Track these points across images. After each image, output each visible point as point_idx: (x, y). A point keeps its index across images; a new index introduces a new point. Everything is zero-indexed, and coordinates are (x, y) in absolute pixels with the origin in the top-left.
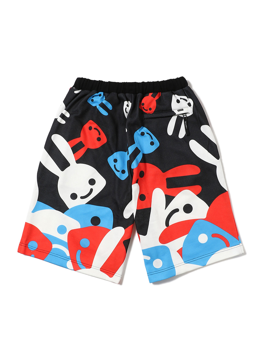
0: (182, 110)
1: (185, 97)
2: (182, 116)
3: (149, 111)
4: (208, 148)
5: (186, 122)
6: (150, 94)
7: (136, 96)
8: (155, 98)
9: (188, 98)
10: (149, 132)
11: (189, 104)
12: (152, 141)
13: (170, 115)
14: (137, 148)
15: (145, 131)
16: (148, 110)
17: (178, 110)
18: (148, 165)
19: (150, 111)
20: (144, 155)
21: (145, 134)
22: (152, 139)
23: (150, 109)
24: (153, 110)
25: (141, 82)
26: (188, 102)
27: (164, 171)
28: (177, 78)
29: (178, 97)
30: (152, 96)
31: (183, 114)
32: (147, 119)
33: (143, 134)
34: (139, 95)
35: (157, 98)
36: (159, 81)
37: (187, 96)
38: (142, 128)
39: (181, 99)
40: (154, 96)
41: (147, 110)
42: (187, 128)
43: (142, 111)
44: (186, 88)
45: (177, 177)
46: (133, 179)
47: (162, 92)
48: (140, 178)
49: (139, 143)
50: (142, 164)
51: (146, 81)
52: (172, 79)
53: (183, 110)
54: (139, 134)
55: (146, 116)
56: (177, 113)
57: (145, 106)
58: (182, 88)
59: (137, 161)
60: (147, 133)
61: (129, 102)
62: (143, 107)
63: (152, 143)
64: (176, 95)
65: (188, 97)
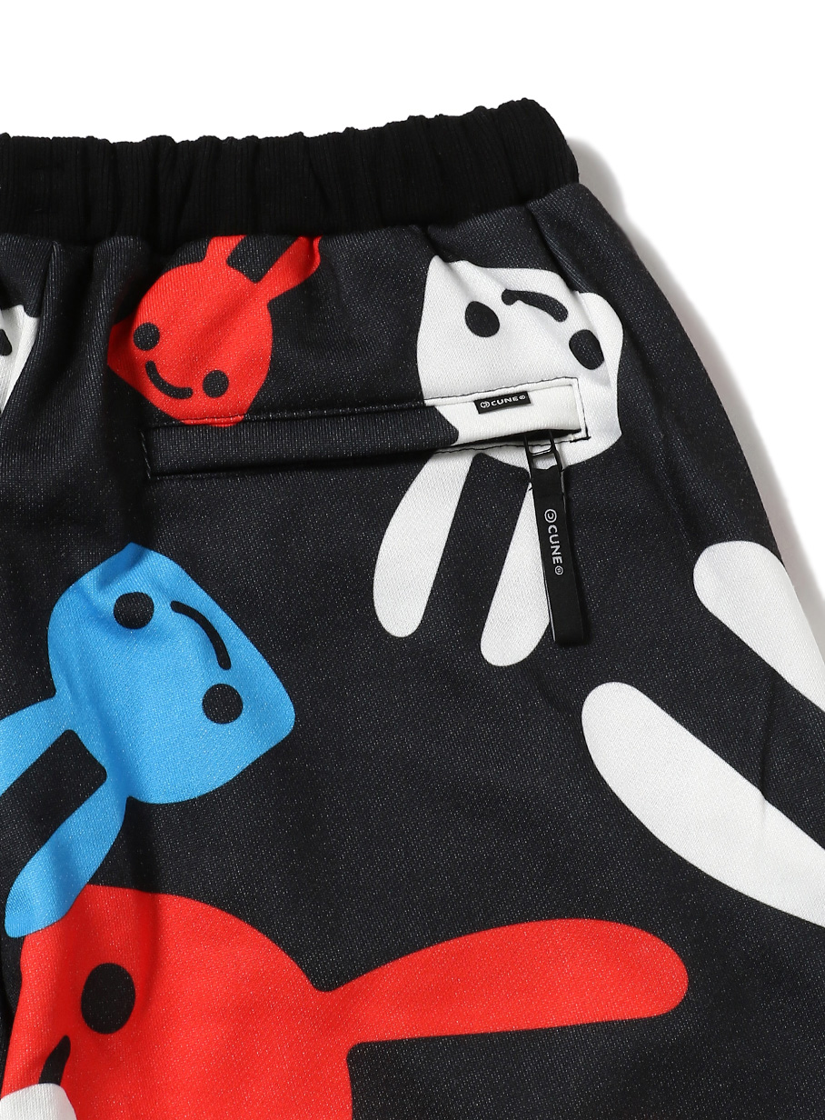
0: (522, 399)
1: (546, 282)
2: (516, 458)
3: (199, 405)
4: (764, 763)
5: (551, 516)
6: (221, 248)
7: (89, 260)
8: (266, 281)
9: (572, 287)
10: (199, 598)
11: (586, 349)
12: (222, 677)
13: (405, 441)
14: (68, 744)
15: (160, 588)
16: (199, 393)
17: (477, 402)
18: (178, 911)
19: (218, 404)
20: (138, 814)
21: (162, 611)
22: (224, 661)
23: (217, 384)
24: (243, 393)
25: (137, 136)
26: (573, 325)
27: (327, 977)
28: (480, 110)
29: (486, 284)
30: (234, 261)
31: (523, 439)
32: (183, 472)
33: (133, 613)
34: (118, 250)
35: (279, 280)
36: (308, 134)
37: (570, 269)
38: (136, 560)
39: (510, 297)
40: (251, 266)
41: (182, 393)
42: (559, 571)
43: (140, 401)
44: (555, 200)
45: (460, 1041)
46: (15, 1036)
47: (330, 232)
48: (84, 1041)
49: (96, 698)
50: (117, 903)
51: (184, 131)
52: (430, 115)
53: (527, 401)
54: (95, 614)
55: (170, 450)
56: (470, 425)
57: (168, 357)
58: (522, 199)
59: (63, 865)
60: (178, 607)
61: (19, 309)
62: (151, 368)
63: (222, 705)
64: (463, 267)
65: (578, 281)
